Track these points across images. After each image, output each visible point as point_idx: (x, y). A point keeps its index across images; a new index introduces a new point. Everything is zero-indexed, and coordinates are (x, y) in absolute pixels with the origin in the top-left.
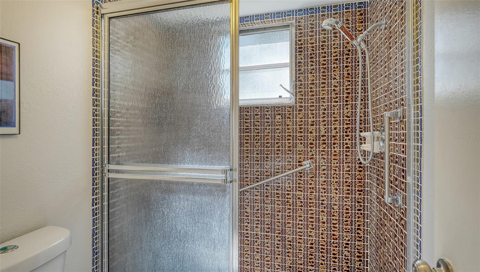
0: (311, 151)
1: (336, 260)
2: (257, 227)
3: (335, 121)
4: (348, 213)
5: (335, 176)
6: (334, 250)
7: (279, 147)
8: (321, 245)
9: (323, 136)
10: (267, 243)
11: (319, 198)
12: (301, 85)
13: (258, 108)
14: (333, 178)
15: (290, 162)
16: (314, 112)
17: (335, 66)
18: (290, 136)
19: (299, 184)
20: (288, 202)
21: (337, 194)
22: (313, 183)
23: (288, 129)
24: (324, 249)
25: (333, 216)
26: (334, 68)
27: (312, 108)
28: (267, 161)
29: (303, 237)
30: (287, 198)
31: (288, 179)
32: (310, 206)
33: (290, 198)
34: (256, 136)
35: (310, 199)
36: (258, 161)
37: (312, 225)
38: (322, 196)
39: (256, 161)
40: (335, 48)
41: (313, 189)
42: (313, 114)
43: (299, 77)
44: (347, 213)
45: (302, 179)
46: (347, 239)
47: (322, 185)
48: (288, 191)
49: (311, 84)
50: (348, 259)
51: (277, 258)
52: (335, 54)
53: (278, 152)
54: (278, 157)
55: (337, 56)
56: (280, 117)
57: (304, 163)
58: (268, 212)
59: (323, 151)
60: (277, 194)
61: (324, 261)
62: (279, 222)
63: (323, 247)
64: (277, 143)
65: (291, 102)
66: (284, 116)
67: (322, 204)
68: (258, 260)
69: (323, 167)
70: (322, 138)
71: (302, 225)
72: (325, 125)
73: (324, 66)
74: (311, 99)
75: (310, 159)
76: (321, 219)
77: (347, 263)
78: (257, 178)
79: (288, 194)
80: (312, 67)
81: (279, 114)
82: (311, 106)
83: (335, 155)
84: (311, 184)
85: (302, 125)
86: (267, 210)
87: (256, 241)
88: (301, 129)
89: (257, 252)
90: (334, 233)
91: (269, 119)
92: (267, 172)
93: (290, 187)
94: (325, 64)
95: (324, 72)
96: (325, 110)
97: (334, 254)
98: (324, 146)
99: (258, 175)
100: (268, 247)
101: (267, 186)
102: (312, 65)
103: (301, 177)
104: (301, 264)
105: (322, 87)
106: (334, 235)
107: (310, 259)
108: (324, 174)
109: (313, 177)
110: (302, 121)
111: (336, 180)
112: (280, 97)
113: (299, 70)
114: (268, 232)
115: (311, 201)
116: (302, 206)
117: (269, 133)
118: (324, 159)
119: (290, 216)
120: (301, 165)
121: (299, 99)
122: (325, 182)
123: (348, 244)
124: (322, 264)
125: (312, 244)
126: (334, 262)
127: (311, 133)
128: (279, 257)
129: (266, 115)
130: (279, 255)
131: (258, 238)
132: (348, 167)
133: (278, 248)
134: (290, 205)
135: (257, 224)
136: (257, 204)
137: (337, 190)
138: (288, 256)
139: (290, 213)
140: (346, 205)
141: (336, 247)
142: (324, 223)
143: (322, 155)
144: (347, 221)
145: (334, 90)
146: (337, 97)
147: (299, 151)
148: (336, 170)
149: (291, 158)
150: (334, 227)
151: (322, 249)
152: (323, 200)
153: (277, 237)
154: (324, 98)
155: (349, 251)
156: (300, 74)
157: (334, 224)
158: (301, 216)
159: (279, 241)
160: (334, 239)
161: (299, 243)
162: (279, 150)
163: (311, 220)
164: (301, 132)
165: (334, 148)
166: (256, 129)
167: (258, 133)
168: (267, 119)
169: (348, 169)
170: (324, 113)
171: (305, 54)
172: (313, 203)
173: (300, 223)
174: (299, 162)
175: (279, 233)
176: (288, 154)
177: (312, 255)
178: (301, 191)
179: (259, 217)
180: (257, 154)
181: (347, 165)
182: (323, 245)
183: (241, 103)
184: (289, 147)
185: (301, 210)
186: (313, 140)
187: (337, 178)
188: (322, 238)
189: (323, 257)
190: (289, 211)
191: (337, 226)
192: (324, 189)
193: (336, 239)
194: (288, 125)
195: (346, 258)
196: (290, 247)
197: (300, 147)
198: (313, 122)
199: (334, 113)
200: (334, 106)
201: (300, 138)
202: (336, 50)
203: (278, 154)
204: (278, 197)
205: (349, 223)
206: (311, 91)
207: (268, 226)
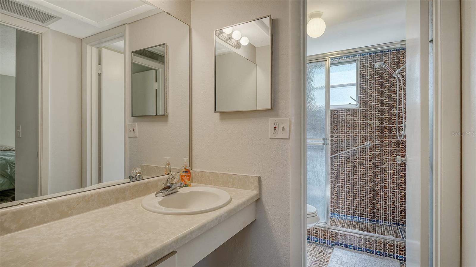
0: (370, 136)
1: (387, 201)
2: (335, 181)
3: (386, 118)
4: (395, 173)
5: (386, 150)
6: (385, 195)
7: (349, 133)
8: (377, 192)
9: (378, 127)
10: (342, 190)
11: (375, 164)
12: (364, 96)
13: (336, 111)
14: (385, 152)
15: (357, 142)
16: (372, 113)
17: (386, 85)
18: (357, 127)
19: (362, 155)
20: (355, 166)
21: (387, 161)
22: (371, 155)
23: (355, 123)
24: (378, 194)
25: (385, 174)
26: (385, 86)
27: (371, 110)
28: (341, 142)
29: (365, 187)
30: (355, 164)
31: (355, 153)
32: (370, 169)
33: (357, 164)
34: (335, 127)
35: (370, 164)
36: (336, 142)
37: (371, 180)
38: (377, 163)
39: (334, 142)
40: (385, 74)
41: (371, 158)
42: (371, 114)
43: (362, 92)
44: (393, 173)
45: (364, 152)
46: (394, 188)
47: (377, 156)
48: (355, 159)
49: (370, 96)
50: (394, 201)
51: (348, 199)
52: (386, 78)
53: (349, 137)
54: (349, 140)
55: (387, 79)
56: (350, 116)
57: (365, 143)
58: (342, 172)
59: (378, 136)
60: (348, 161)
61: (378, 201)
62: (350, 178)
63: (378, 193)
64: (348, 131)
65: (357, 106)
66: (352, 116)
67: (377, 167)
68: (336, 200)
69: (378, 146)
70: (377, 128)
71: (364, 180)
72: (379, 120)
73: (379, 85)
74: (370, 105)
75: (370, 140)
76: (376, 176)
77: (394, 203)
78: (335, 152)
79: (355, 162)
80: (371, 86)
81: (350, 114)
82: (370, 109)
83: (386, 138)
84: (370, 155)
85: (364, 120)
86: (342, 171)
87: (335, 189)
88: (363, 123)
89: (336, 196)
90: (385, 185)
91: (343, 117)
92: (341, 148)
93: (356, 157)
94: (379, 84)
95: (378, 89)
96: (379, 111)
97: (385, 197)
98: (378, 133)
99: (336, 150)
100: (342, 193)
101: (341, 156)
102: (371, 85)
103: (364, 151)
104: (364, 203)
105: (377, 98)
106: (385, 186)
107: (370, 200)
108: (379, 149)
109: (371, 151)
110: (364, 118)
111: (387, 153)
112: (350, 104)
113: (362, 88)
114: (343, 184)
115: (370, 166)
116: (364, 169)
117: (343, 125)
118: (379, 140)
119: (356, 174)
120: (363, 144)
121: (362, 105)
122: (379, 154)
123: (394, 192)
124: (377, 203)
125: (371, 191)
126: (385, 202)
127: (370, 125)
128: (349, 199)
129: (341, 115)
130: (349, 197)
131: (336, 188)
132: (395, 145)
133: (349, 193)
134: (356, 168)
135: (335, 179)
136: (335, 167)
137: (387, 159)
138: (355, 198)
139: (356, 172)
140: (393, 168)
141: (387, 193)
142: (379, 179)
143: (377, 138)
144: (393, 178)
145: (385, 99)
146: (387, 104)
147: (362, 136)
148: (386, 147)
149: (357, 140)
150: (385, 181)
151: (377, 194)
152: (378, 165)
153: (348, 187)
154: (378, 104)
155: (395, 196)
156: (362, 90)
157: (385, 179)
158: (364, 175)
159: (350, 189)
160: (385, 188)
161: (362, 190)
162: (350, 136)
163: (370, 177)
164: (364, 125)
165: (385, 134)
166: (335, 123)
167: (336, 125)
168: (341, 117)
169: (394, 146)
170: (378, 113)
171: (366, 79)
172: (371, 167)
173: (363, 178)
174: (362, 142)
175: (350, 185)
176: (355, 138)
177: (371, 198)
178: (364, 160)
179: (336, 175)
180: (336, 138)
181: (394, 144)
182: (378, 192)
183: (331, 108)
184: (356, 133)
185: (364, 171)
186: (372, 129)
187: (387, 152)
188: (377, 188)
189: (378, 199)
190: (356, 171)
191: (387, 180)
192: (379, 158)
193: (387, 188)
194: (355, 121)
195: (393, 200)
196: (356, 193)
197: (363, 134)
198: (372, 118)
199: (385, 113)
200: (385, 109)
201: (363, 128)
202: (386, 75)
203: (348, 138)
204: (349, 163)
205: (395, 179)
206: (370, 100)
207: (342, 180)
